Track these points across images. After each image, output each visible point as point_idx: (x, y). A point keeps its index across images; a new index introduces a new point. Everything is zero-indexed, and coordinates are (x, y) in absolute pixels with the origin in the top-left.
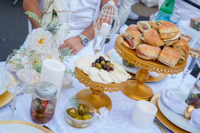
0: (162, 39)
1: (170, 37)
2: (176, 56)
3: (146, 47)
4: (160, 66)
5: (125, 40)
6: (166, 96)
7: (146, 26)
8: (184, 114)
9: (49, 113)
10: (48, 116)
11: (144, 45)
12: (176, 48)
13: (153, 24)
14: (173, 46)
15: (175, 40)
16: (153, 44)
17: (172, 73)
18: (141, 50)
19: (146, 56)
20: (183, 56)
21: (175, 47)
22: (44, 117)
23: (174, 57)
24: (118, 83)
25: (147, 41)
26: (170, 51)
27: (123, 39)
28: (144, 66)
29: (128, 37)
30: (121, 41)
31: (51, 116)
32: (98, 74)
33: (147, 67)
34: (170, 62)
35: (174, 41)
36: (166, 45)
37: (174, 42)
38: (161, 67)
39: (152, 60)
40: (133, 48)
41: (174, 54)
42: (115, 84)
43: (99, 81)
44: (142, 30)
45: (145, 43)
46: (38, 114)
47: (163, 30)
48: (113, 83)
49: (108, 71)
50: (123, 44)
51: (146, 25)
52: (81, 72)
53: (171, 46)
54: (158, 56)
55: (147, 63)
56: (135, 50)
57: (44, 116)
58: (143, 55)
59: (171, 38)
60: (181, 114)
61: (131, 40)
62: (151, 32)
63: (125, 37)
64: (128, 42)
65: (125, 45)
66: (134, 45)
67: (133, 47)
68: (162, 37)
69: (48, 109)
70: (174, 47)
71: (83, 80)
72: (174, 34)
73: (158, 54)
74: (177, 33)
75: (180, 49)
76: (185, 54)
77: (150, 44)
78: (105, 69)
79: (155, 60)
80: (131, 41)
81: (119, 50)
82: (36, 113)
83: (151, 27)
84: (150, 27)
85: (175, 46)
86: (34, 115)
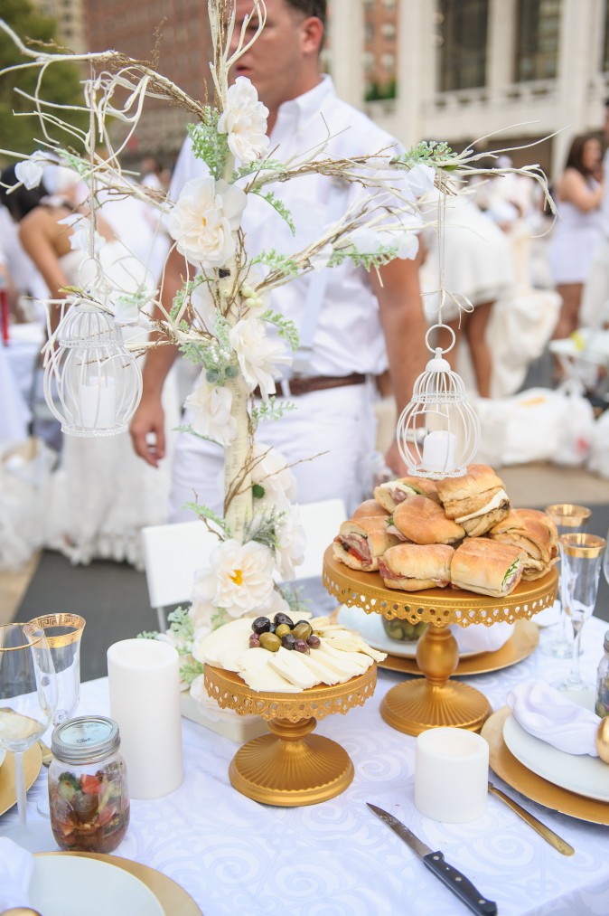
0: (452, 519)
1: (473, 507)
2: (503, 558)
3: (403, 551)
4: (461, 603)
5: (347, 548)
6: (531, 708)
7: (402, 494)
8: (598, 752)
9: (113, 813)
10: (112, 823)
11: (398, 548)
12: (503, 536)
13: (421, 484)
14: (492, 532)
15: (491, 512)
16: (425, 538)
17: (511, 617)
18: (390, 564)
19: (409, 578)
20: (529, 555)
21: (497, 534)
22: (100, 828)
23: (495, 561)
24: (338, 683)
25: (405, 533)
26: (483, 549)
27: (342, 548)
28: (414, 611)
29: (352, 538)
30: (334, 556)
31: (120, 822)
32: (270, 665)
33: (423, 613)
34: (488, 579)
35: (490, 515)
36: (470, 534)
37: (491, 519)
38: (466, 603)
39: (434, 590)
40: (373, 567)
41: (494, 555)
42: (328, 686)
43: (279, 686)
44: (390, 507)
45: (404, 542)
46: (78, 825)
47: (450, 490)
48: (323, 684)
49: (303, 650)
50: (342, 563)
51: (400, 491)
52: (217, 673)
53: (487, 534)
54: (448, 571)
55: (419, 600)
56: (376, 572)
57: (97, 825)
58: (400, 576)
59: (477, 509)
60: (587, 755)
61: (361, 543)
62: (412, 507)
63: (344, 540)
64: (356, 554)
65: (347, 563)
66: (372, 556)
67: (371, 562)
68: (450, 512)
69: (106, 798)
70: (497, 537)
71: (226, 696)
72: (485, 495)
73: (447, 566)
74: (494, 491)
75: (516, 537)
76: (534, 548)
77: (415, 540)
78: (292, 647)
79: (442, 586)
80: (361, 547)
81: (333, 583)
82: (71, 823)
83: (418, 493)
84: (415, 493)
85: (498, 530)
86: (67, 832)
